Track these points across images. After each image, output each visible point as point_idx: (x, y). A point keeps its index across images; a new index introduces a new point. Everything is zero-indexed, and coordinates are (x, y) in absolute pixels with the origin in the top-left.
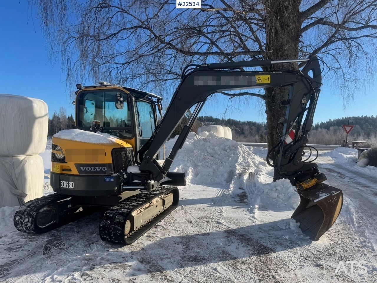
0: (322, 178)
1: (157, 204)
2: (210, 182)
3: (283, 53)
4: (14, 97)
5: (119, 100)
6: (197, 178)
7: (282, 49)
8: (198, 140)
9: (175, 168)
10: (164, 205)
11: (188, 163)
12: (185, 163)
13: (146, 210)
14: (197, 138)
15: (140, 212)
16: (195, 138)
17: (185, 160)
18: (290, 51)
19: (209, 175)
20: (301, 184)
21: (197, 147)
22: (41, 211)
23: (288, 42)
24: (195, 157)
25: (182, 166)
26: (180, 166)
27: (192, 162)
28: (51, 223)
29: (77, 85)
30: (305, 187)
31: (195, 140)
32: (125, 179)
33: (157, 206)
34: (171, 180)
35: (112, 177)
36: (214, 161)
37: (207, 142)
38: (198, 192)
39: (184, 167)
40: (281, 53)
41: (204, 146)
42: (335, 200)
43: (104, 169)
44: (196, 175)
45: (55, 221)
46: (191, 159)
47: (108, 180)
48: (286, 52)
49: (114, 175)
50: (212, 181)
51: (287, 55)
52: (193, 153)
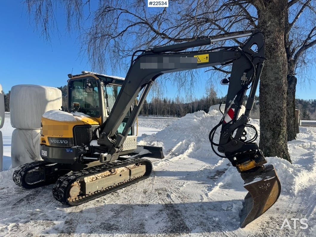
0: (261, 161)
1: (121, 173)
2: (207, 157)
3: (265, 29)
4: (32, 86)
5: (88, 85)
6: (196, 153)
7: (264, 26)
8: (206, 118)
9: (179, 142)
10: (130, 175)
11: (192, 138)
12: (189, 138)
13: (103, 178)
14: (206, 116)
15: (96, 180)
16: (204, 115)
17: (190, 136)
18: (272, 27)
19: (209, 150)
20: (239, 165)
21: (203, 124)
22: (29, 172)
23: (270, 18)
24: (200, 133)
25: (185, 141)
26: (184, 141)
27: (196, 137)
28: (40, 181)
29: (68, 75)
30: (241, 169)
31: (203, 118)
32: (85, 151)
33: (120, 175)
34: (151, 153)
35: (71, 149)
36: (217, 138)
37: (214, 119)
38: (185, 164)
39: (188, 142)
40: (263, 30)
41: (211, 123)
42: (267, 186)
43: (66, 142)
44: (196, 149)
45: (43, 180)
46: (196, 134)
47: (68, 151)
48: (269, 29)
49: (73, 147)
50: (210, 155)
51: (269, 31)
52: (199, 130)
